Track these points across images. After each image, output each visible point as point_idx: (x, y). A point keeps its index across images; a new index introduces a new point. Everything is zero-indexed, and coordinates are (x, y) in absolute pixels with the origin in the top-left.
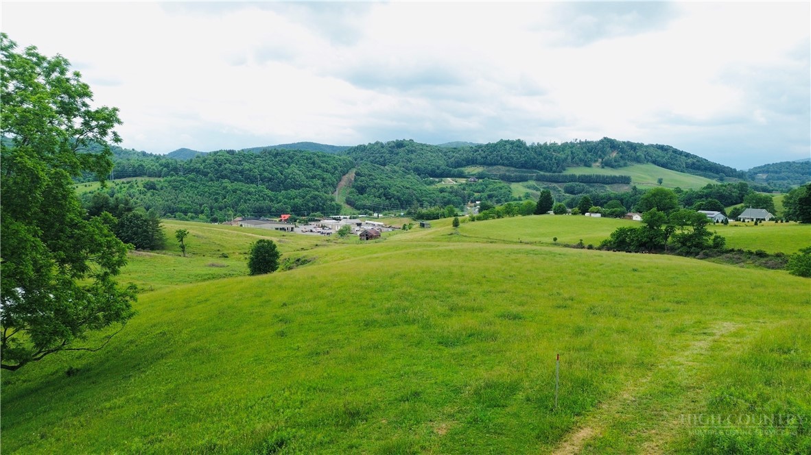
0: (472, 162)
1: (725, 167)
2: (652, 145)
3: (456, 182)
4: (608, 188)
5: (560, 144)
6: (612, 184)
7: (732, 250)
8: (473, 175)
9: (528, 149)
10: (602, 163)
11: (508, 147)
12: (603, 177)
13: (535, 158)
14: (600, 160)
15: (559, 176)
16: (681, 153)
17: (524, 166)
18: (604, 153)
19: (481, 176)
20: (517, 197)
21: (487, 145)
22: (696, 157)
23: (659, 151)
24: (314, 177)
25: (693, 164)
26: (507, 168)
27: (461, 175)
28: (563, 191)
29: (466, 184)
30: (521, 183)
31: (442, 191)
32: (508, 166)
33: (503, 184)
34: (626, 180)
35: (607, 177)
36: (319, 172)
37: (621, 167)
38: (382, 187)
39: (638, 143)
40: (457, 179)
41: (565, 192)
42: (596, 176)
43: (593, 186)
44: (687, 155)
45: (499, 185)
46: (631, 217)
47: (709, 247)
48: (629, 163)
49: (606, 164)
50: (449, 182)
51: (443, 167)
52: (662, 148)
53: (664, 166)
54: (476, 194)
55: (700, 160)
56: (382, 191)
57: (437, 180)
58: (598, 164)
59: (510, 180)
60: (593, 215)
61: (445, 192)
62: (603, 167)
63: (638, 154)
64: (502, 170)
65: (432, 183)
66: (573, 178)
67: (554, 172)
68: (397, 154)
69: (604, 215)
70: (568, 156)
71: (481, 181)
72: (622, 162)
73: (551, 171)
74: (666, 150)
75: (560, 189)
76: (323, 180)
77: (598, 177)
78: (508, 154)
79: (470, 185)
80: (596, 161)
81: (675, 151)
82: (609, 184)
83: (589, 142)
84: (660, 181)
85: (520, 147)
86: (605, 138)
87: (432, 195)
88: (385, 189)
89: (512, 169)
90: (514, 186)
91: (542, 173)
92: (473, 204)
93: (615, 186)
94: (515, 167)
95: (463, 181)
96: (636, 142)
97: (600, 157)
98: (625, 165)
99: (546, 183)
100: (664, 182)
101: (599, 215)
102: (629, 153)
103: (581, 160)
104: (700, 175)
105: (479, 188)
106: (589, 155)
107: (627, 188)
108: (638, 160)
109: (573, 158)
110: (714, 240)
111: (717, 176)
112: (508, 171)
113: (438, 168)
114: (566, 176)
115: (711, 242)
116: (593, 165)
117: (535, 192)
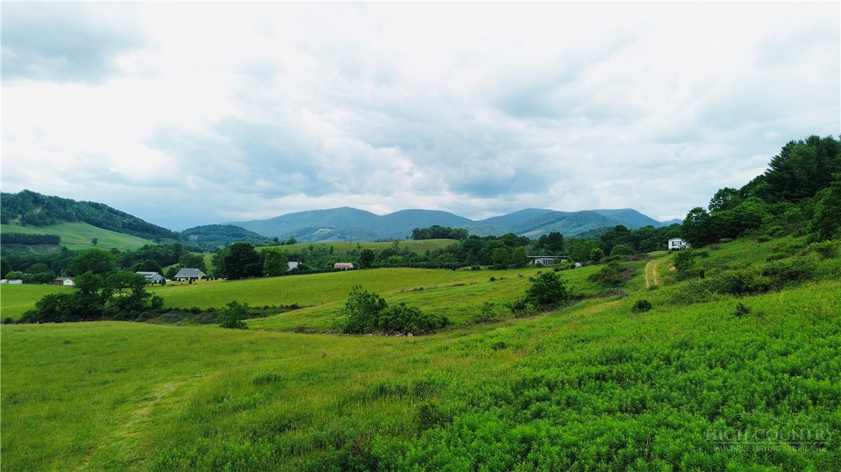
1: (161, 228)
2: (84, 203)
4: (31, 249)
6: (35, 244)
7: (170, 310)
10: (22, 220)
12: (25, 236)
14: (20, 216)
16: (117, 212)
18: (25, 207)
22: (132, 217)
23: (93, 209)
25: (130, 224)
34: (54, 240)
35: (30, 236)
37: (47, 225)
39: (68, 200)
42: (15, 235)
43: (12, 247)
44: (123, 215)
46: (61, 283)
47: (148, 309)
48: (57, 221)
49: (28, 221)
52: (95, 206)
53: (98, 225)
55: (137, 220)
58: (17, 221)
60: (11, 282)
62: (24, 225)
63: (68, 211)
69: (26, 281)
72: (48, 220)
74: (100, 208)
77: (18, 236)
80: (14, 217)
81: (111, 210)
82: (32, 244)
83: (4, 194)
84: (95, 241)
86: (25, 191)
93: (41, 247)
96: (65, 198)
97: (20, 212)
98: (53, 223)
100: (99, 242)
101: (19, 282)
102: (58, 209)
104: (137, 236)
106: (4, 210)
107: (55, 249)
108: (69, 218)
110: (153, 301)
111: (153, 236)
115: (150, 303)
116: (11, 221)
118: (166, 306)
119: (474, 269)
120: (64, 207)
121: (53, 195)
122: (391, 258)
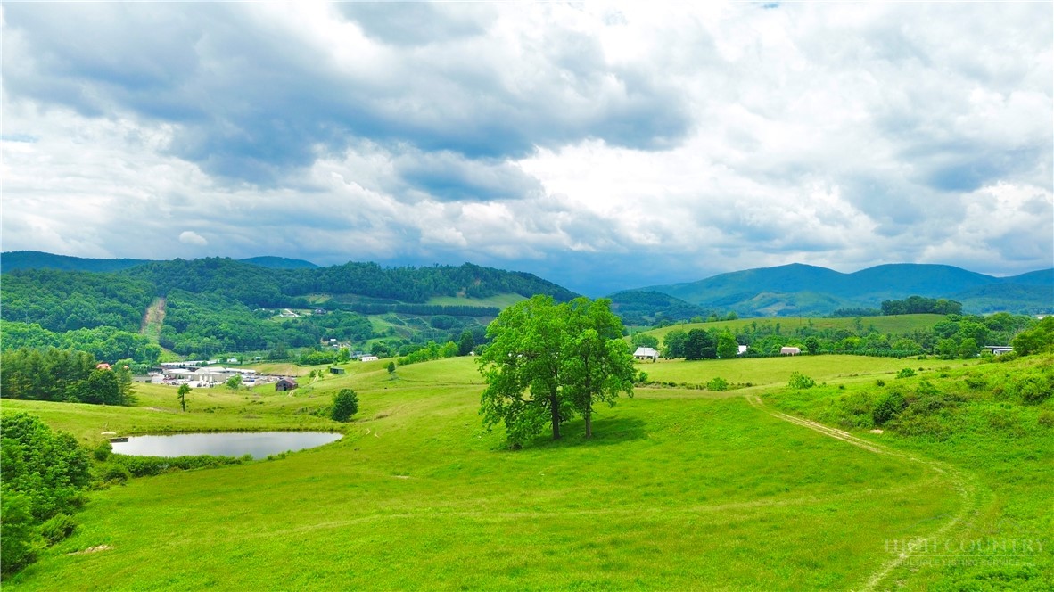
0: (316, 289)
2: (515, 273)
3: (298, 314)
4: (478, 321)
5: (418, 269)
6: (481, 316)
8: (319, 305)
9: (384, 275)
10: (466, 292)
11: (359, 271)
12: (472, 307)
13: (393, 286)
14: (464, 289)
15: (423, 307)
16: (543, 281)
17: (380, 294)
18: (468, 280)
19: (328, 307)
20: (380, 332)
21: (332, 267)
23: (523, 279)
24: (109, 310)
26: (360, 297)
27: (304, 306)
28: (429, 325)
29: (313, 317)
30: (379, 316)
31: (286, 326)
32: (360, 294)
33: (359, 317)
34: (494, 312)
35: (475, 308)
36: (115, 303)
37: (486, 296)
38: (209, 322)
39: (501, 270)
40: (299, 311)
41: (432, 326)
42: (464, 307)
43: (462, 319)
45: (355, 318)
48: (494, 293)
49: (472, 294)
50: (289, 314)
51: (278, 294)
52: (524, 276)
54: (328, 330)
55: (561, 290)
56: (210, 327)
57: (272, 311)
58: (462, 293)
59: (366, 312)
61: (292, 327)
62: (468, 297)
63: (503, 282)
64: (355, 300)
65: (266, 315)
66: (438, 310)
67: (416, 302)
68: (211, 277)
70: (430, 284)
71: (330, 313)
72: (487, 292)
73: (412, 300)
74: (529, 278)
75: (425, 322)
76: (124, 313)
77: (466, 308)
78: (360, 279)
79: (318, 318)
80: (460, 290)
81: (538, 280)
82: (477, 316)
83: (451, 268)
85: (374, 272)
86: (467, 264)
87: (276, 332)
88: (214, 324)
89: (367, 298)
90: (372, 319)
91: (402, 303)
92: (327, 343)
93: (485, 318)
94: (369, 296)
95: (308, 313)
96: (499, 269)
97: (464, 285)
98: (491, 295)
99: (408, 315)
102: (494, 281)
103: (445, 289)
105: (330, 321)
106: (452, 283)
108: (504, 290)
109: (436, 287)
112: (361, 300)
113: (272, 296)
114: (431, 308)
116: (458, 294)
117: (398, 326)
118: (650, 379)
119: (920, 358)
120: (499, 279)
121: (488, 266)
122: (845, 340)
